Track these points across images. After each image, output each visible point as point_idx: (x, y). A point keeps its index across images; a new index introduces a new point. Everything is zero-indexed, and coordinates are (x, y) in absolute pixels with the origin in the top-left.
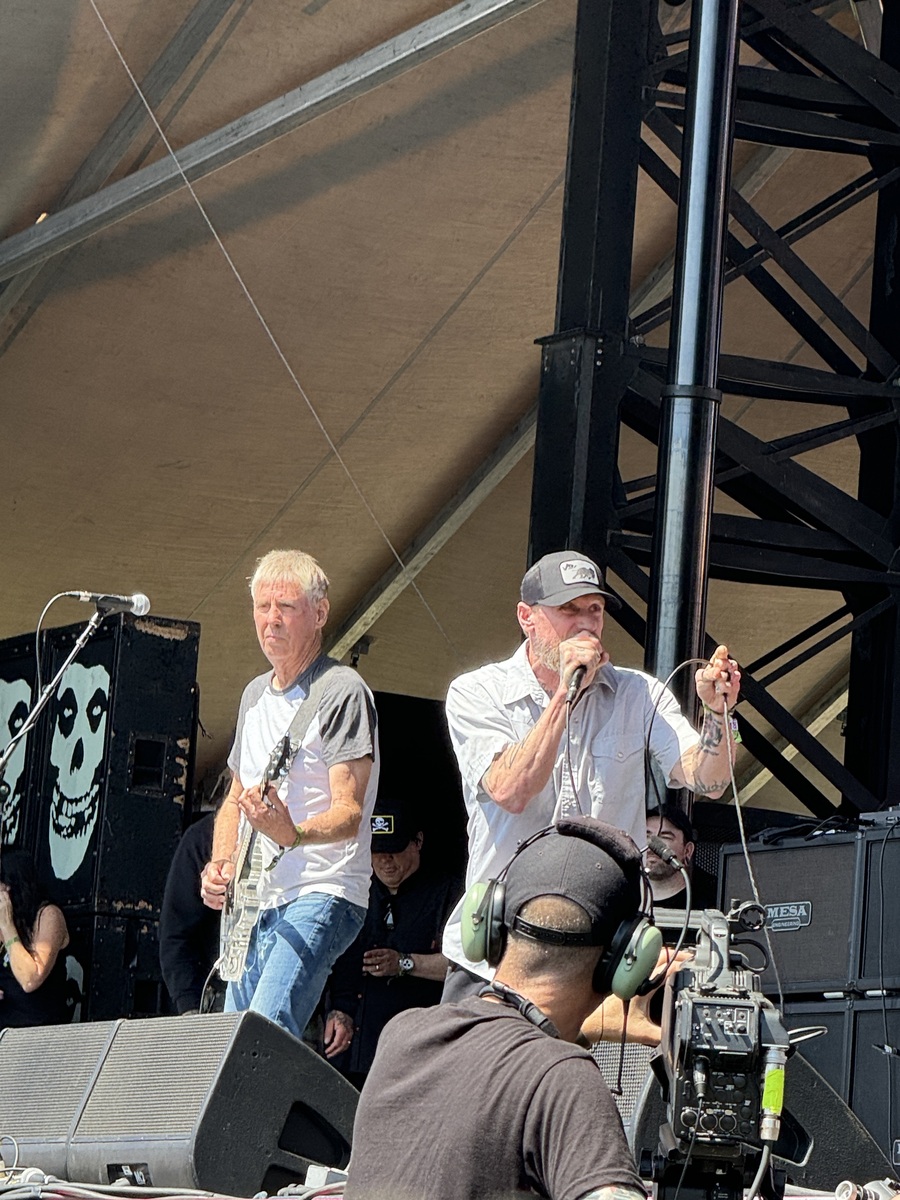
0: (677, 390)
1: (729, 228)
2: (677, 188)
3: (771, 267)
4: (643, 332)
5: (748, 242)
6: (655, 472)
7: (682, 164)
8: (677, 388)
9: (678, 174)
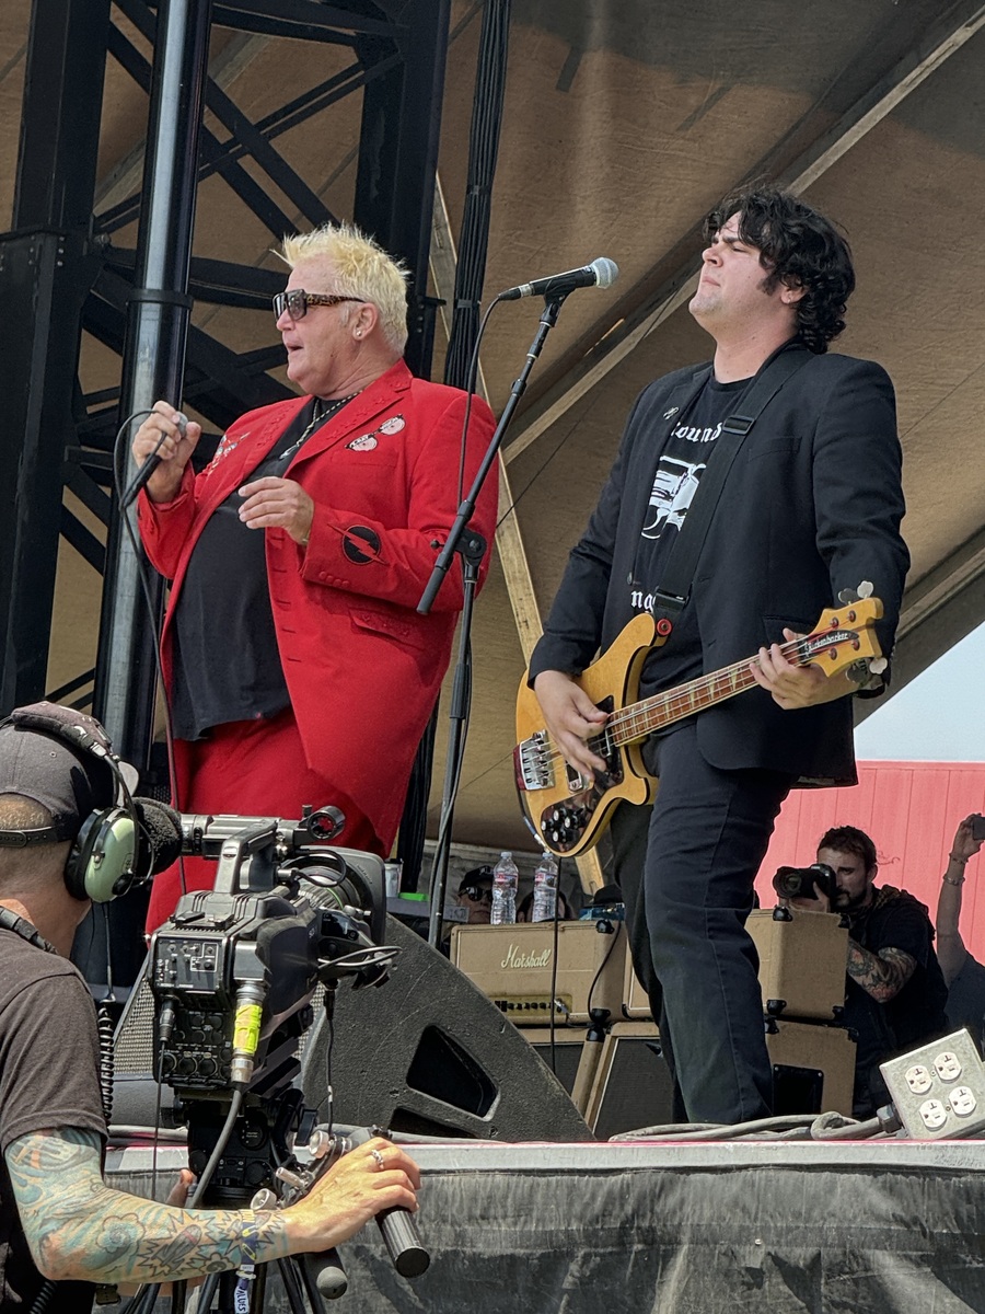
0: (145, 295)
1: (205, 122)
2: (148, 77)
3: (248, 163)
4: (109, 230)
5: (223, 136)
6: (119, 384)
7: (155, 50)
8: (146, 292)
9: (150, 61)
